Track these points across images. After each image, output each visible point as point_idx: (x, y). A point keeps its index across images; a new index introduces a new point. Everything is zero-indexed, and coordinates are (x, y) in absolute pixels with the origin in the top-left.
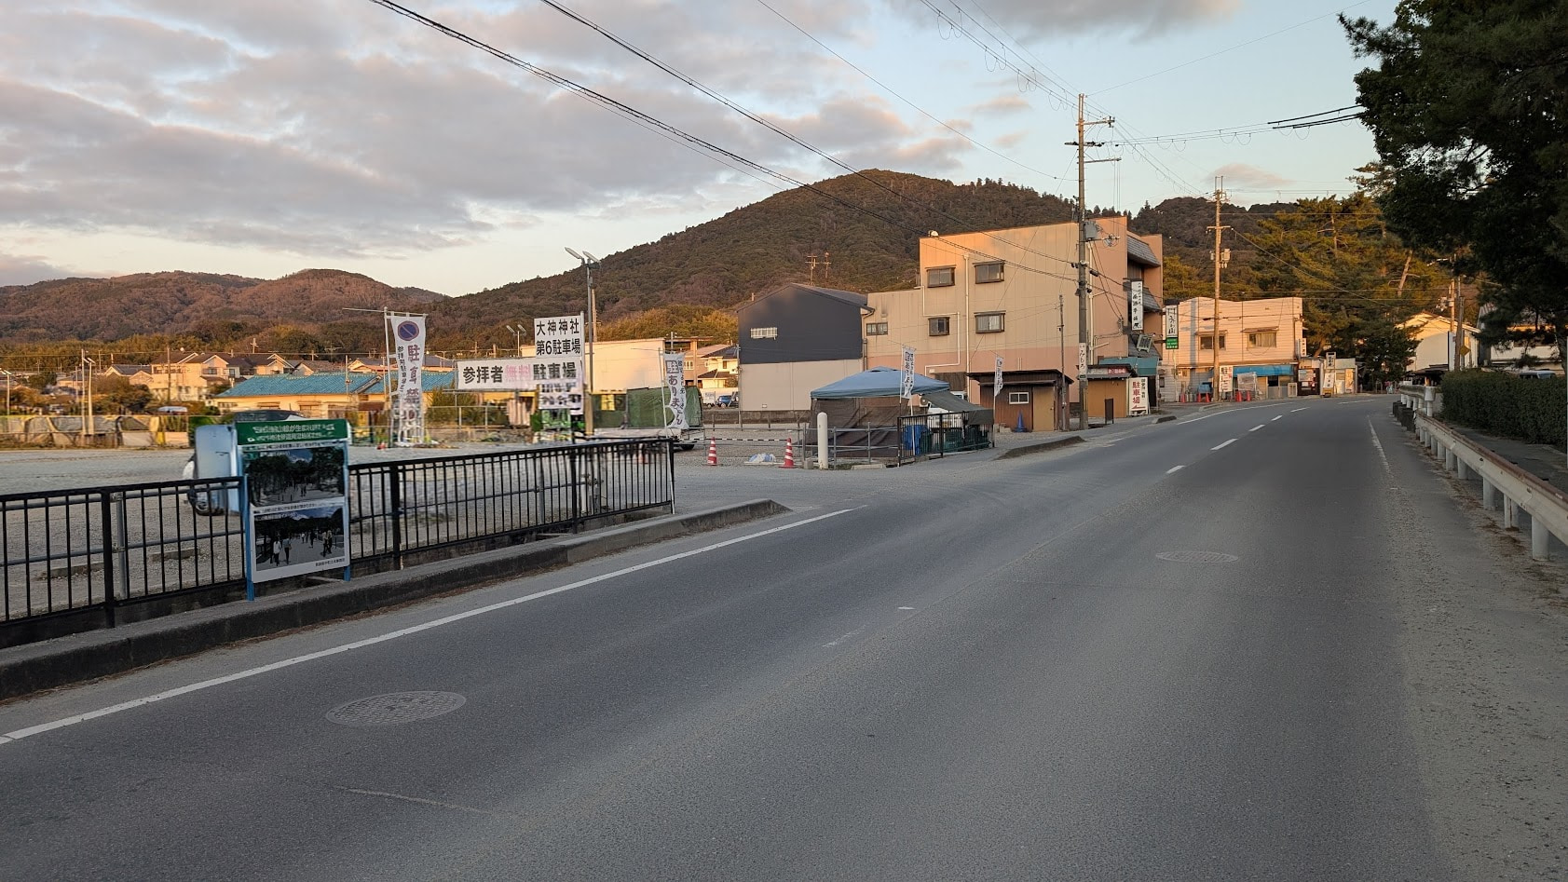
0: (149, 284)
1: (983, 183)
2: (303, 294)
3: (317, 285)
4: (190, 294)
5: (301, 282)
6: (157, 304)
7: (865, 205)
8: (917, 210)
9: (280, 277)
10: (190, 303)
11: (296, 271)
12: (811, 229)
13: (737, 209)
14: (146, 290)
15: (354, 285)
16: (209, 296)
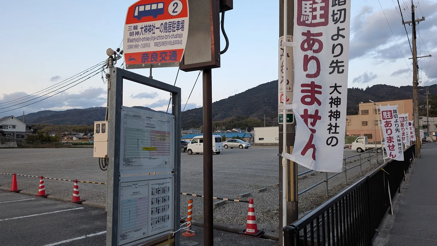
6: (96, 116)
13: (249, 89)
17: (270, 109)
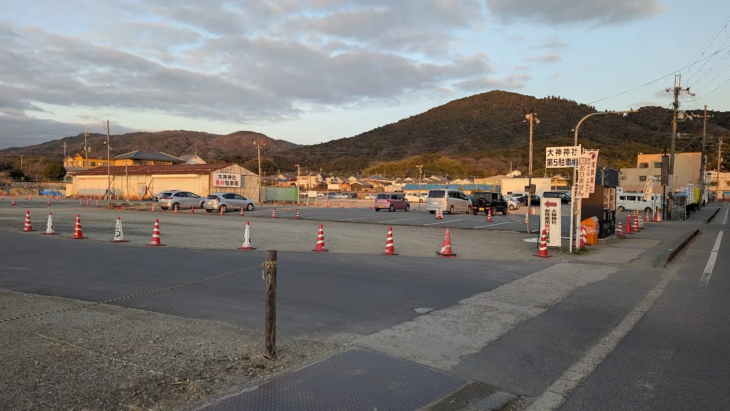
0: (175, 136)
1: (551, 98)
2: (238, 142)
3: (244, 138)
4: (191, 141)
5: (237, 137)
6: (178, 145)
7: (494, 107)
8: (518, 110)
9: (228, 134)
10: (191, 145)
11: (235, 132)
12: (469, 118)
13: (433, 108)
14: (174, 138)
15: (259, 138)
16: (199, 142)
17: (470, 143)
